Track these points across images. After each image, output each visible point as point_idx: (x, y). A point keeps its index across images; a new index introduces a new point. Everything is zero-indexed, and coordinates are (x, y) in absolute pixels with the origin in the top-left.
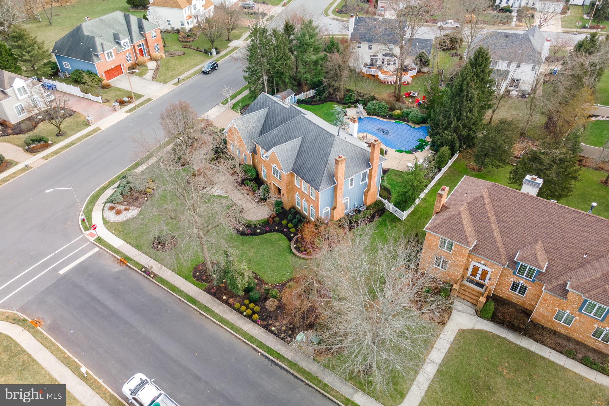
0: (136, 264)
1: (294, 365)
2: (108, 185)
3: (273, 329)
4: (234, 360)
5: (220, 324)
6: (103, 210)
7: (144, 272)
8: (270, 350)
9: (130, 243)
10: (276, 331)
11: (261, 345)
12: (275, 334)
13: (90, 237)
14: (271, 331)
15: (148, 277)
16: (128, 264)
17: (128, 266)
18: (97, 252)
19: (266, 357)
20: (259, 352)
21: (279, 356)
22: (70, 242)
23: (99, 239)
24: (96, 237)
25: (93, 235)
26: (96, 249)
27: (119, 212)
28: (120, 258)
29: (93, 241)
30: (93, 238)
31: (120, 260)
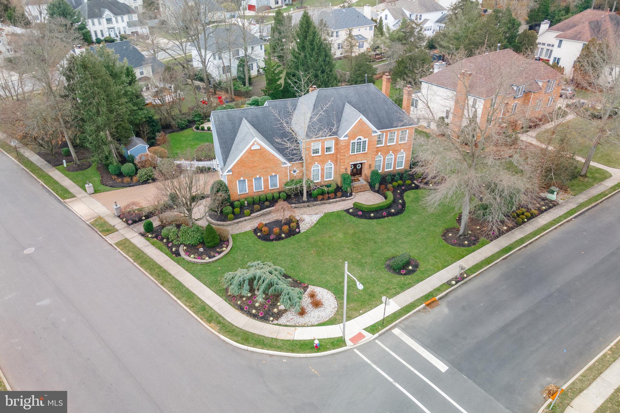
0: (438, 290)
1: (581, 206)
2: (219, 323)
3: (544, 208)
5: (538, 236)
6: (295, 326)
7: (457, 283)
10: (546, 207)
12: (549, 208)
13: (363, 340)
14: (546, 210)
15: (465, 280)
16: (437, 297)
17: (440, 299)
18: (404, 330)
19: (576, 216)
20: (571, 219)
21: (574, 210)
22: (369, 364)
23: (372, 329)
24: (365, 333)
25: (360, 336)
26: (397, 331)
27: (317, 304)
28: (424, 305)
29: (377, 335)
30: (369, 336)
31: (427, 305)
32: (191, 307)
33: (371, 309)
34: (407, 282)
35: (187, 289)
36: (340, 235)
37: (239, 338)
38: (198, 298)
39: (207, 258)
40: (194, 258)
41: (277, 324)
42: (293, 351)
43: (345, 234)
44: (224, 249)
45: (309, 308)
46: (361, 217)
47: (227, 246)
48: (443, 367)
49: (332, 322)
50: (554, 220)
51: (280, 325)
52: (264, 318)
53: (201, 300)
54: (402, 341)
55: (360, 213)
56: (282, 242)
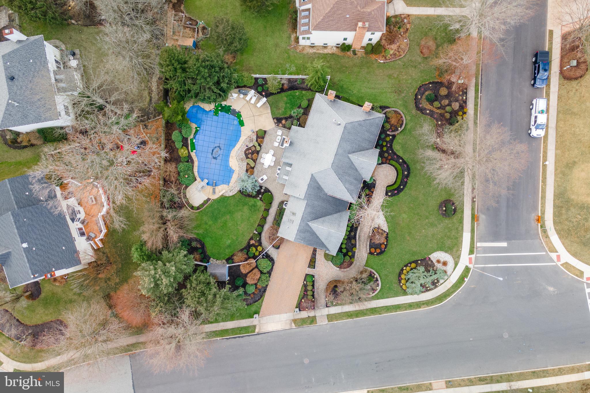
0: (473, 209)
3: (465, 98)
4: (492, 104)
6: (448, 278)
7: (475, 198)
8: (476, 91)
9: (462, 229)
10: (465, 95)
11: (476, 97)
12: (466, 95)
13: (473, 259)
14: (466, 99)
16: (476, 214)
18: (480, 241)
19: (481, 90)
20: (481, 96)
21: (476, 85)
22: (484, 267)
23: (471, 252)
24: (471, 256)
25: (470, 259)
26: (479, 244)
27: (445, 264)
28: (476, 223)
29: (475, 253)
30: (473, 256)
31: (477, 221)
32: (406, 310)
33: (462, 244)
34: (460, 217)
35: (392, 306)
36: (405, 216)
37: (438, 302)
38: (402, 304)
39: (377, 288)
40: (373, 293)
41: (441, 284)
42: (459, 287)
43: (405, 212)
44: (375, 276)
45: (444, 268)
46: (398, 193)
47: (373, 273)
48: (504, 244)
49: (456, 264)
50: (475, 105)
51: (443, 283)
52: (436, 287)
53: (404, 304)
54: (484, 247)
55: (396, 192)
56: (388, 246)
